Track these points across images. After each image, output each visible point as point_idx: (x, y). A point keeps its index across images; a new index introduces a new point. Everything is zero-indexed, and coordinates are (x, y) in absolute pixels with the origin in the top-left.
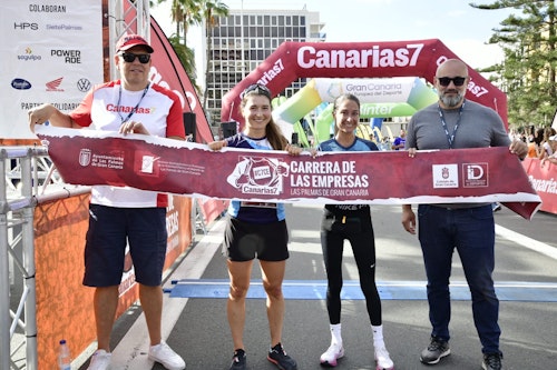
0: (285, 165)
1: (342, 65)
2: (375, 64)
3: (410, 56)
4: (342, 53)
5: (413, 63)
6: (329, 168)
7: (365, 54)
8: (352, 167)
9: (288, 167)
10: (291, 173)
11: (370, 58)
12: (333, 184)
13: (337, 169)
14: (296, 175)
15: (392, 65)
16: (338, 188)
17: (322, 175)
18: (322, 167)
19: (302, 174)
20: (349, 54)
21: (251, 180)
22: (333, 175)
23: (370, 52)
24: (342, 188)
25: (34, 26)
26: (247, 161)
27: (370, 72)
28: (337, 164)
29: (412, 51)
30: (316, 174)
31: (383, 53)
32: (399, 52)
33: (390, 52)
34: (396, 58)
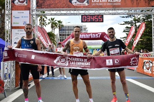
0: (69, 58)
1: (84, 38)
2: (91, 37)
3: (98, 36)
4: (84, 35)
5: (99, 37)
6: (80, 60)
7: (89, 35)
8: (86, 60)
9: (70, 59)
10: (71, 60)
11: (90, 36)
12: (81, 64)
13: (83, 61)
14: (72, 61)
15: (95, 37)
16: (82, 65)
17: (79, 62)
18: (79, 60)
19: (74, 61)
20: (86, 35)
21: (60, 62)
22: (81, 62)
23: (90, 35)
24: (83, 65)
25: (18, 34)
26: (60, 57)
27: (90, 39)
28: (83, 59)
29: (99, 35)
30: (77, 61)
31: (93, 35)
32: (96, 35)
33: (94, 35)
34: (95, 36)
